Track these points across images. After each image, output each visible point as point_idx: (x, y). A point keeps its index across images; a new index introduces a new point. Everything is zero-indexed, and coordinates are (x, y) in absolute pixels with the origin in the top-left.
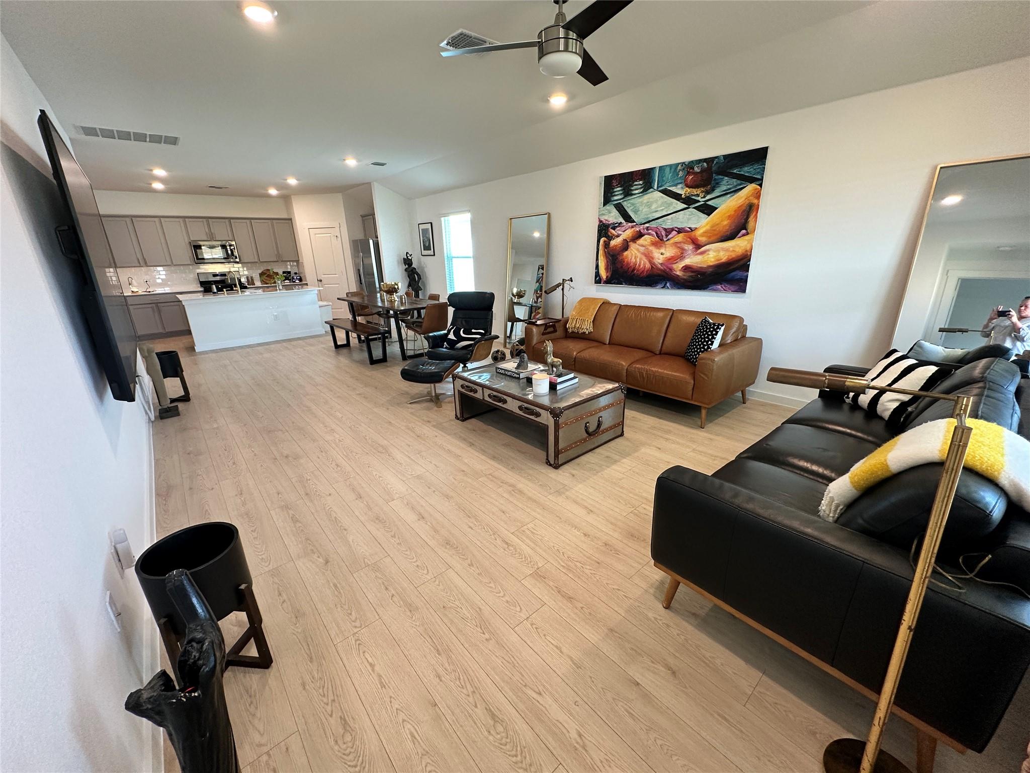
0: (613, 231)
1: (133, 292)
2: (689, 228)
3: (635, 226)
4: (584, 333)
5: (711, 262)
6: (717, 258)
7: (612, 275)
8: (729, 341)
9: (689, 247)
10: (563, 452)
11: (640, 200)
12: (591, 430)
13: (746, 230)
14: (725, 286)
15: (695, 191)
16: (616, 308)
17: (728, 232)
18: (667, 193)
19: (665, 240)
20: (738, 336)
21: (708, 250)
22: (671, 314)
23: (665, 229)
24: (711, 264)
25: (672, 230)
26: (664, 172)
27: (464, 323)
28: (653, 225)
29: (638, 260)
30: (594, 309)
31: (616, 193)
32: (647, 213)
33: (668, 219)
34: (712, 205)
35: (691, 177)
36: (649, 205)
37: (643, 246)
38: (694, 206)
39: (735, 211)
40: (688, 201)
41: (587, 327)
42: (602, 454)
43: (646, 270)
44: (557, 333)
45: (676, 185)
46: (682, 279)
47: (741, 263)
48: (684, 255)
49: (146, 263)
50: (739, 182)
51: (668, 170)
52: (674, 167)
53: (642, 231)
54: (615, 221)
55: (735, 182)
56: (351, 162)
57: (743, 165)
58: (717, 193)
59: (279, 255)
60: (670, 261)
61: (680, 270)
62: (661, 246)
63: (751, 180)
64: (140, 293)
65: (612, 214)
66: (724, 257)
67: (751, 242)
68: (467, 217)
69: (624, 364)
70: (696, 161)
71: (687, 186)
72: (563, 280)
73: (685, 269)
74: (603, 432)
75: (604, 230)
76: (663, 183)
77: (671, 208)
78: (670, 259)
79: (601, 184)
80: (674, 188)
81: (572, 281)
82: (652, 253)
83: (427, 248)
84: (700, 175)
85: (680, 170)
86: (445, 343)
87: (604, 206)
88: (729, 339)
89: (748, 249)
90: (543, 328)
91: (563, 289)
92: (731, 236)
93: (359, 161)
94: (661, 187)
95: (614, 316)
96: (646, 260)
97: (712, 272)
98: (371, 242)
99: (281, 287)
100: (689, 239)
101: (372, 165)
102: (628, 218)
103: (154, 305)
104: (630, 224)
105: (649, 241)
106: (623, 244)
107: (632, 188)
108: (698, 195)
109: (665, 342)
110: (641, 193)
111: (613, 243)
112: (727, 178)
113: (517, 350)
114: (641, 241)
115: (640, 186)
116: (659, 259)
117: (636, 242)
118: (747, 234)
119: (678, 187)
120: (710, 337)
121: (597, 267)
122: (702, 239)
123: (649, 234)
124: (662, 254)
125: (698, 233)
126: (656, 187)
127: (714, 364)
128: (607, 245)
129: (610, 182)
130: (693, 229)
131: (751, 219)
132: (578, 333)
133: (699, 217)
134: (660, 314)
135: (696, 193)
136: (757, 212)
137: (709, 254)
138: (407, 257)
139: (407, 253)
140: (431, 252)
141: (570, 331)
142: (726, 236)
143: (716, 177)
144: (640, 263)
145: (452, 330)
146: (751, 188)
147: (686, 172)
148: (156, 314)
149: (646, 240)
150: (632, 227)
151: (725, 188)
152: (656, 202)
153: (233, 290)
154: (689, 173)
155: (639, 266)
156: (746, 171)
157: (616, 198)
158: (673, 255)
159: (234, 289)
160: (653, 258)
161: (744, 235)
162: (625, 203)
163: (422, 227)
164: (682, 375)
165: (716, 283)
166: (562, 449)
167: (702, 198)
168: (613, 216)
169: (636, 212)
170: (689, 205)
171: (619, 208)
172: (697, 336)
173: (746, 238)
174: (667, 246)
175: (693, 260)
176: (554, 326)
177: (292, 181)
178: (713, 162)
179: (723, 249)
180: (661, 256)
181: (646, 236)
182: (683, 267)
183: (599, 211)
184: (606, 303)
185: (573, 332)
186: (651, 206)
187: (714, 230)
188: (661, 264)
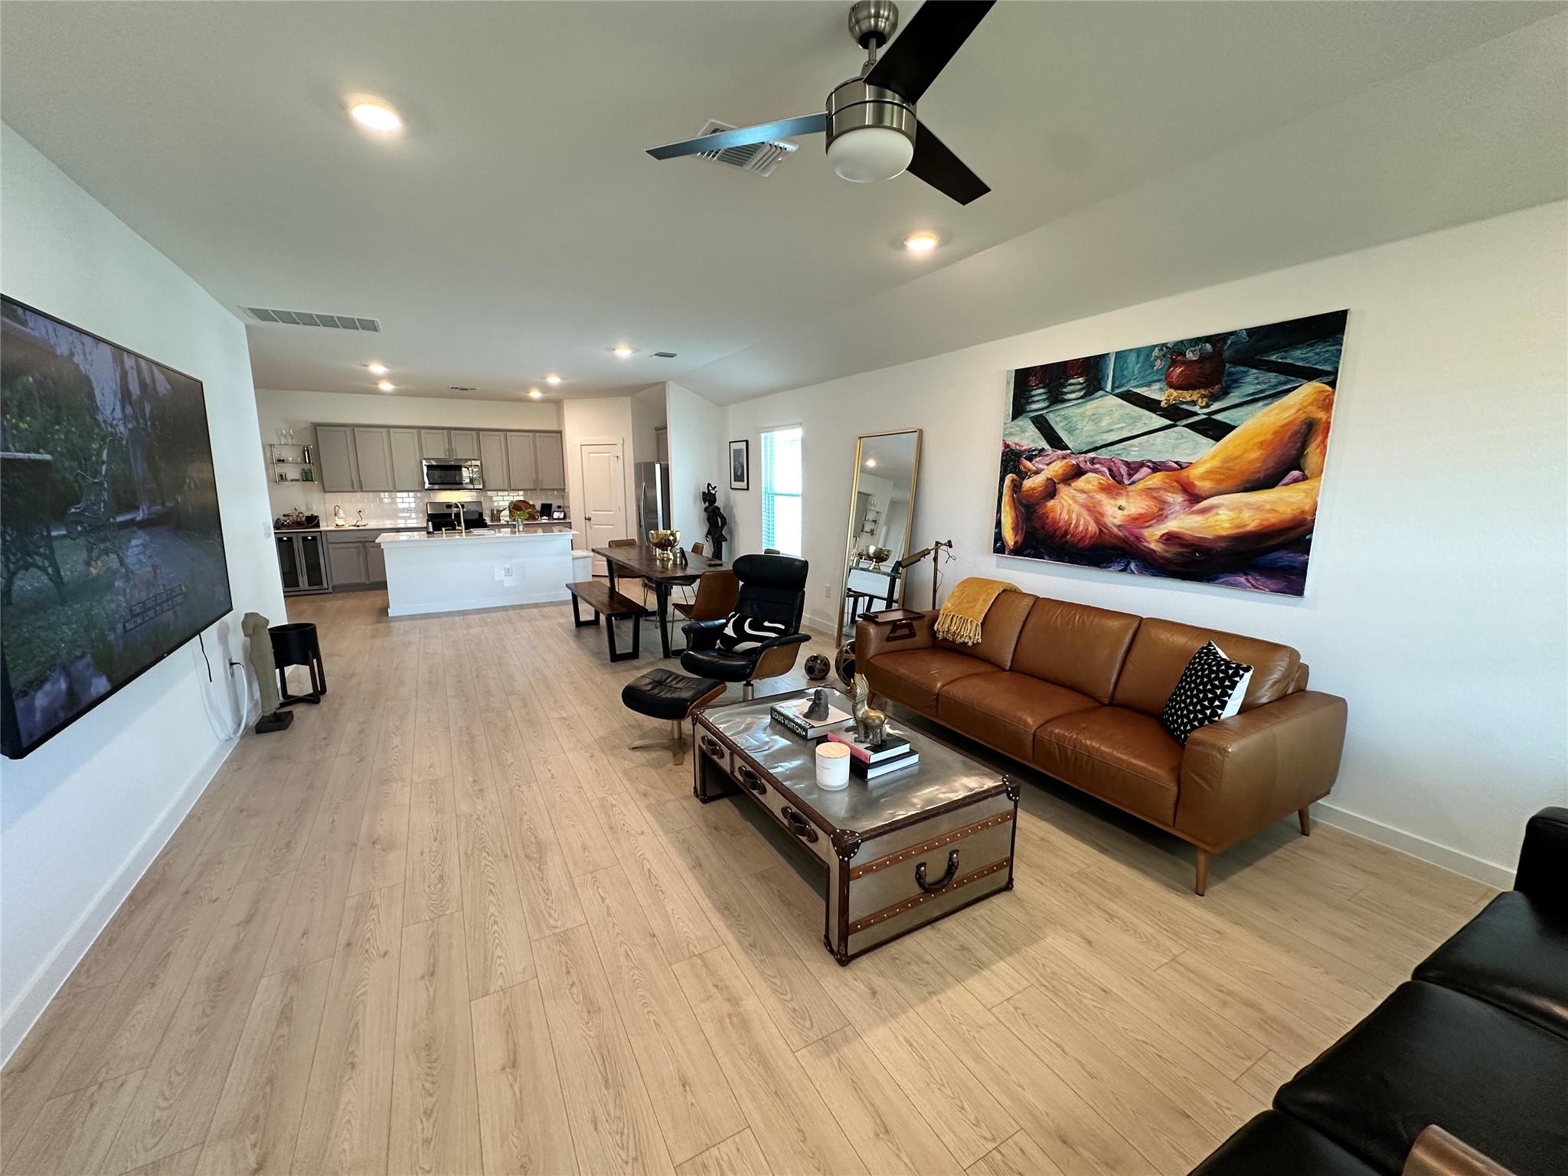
0: (1028, 464)
1: (337, 525)
2: (1176, 463)
3: (1069, 455)
4: (965, 644)
5: (1223, 528)
6: (1236, 522)
7: (1025, 539)
8: (1264, 700)
9: (1177, 499)
10: (859, 930)
11: (1079, 410)
12: (930, 879)
13: (1301, 470)
14: (1255, 579)
15: (1187, 396)
16: (1027, 603)
17: (1257, 472)
18: (1130, 397)
19: (1127, 482)
20: (1287, 686)
21: (1217, 507)
22: (1135, 625)
23: (1127, 464)
24: (1224, 533)
25: (1142, 465)
26: (1125, 361)
27: (755, 607)
28: (1104, 454)
29: (1074, 516)
30: (985, 601)
31: (1036, 399)
32: (1092, 433)
33: (1132, 446)
34: (1224, 420)
35: (1179, 370)
36: (1096, 419)
37: (1082, 491)
38: (1185, 422)
39: (1275, 433)
40: (1174, 414)
41: (970, 634)
42: (953, 937)
43: (1088, 536)
44: (916, 638)
45: (1149, 384)
46: (1162, 558)
47: (1292, 535)
48: (1165, 513)
49: (361, 487)
50: (1282, 378)
51: (1132, 358)
52: (1145, 352)
53: (1082, 465)
54: (1033, 446)
55: (1272, 377)
56: (624, 352)
57: (1292, 345)
58: (1234, 398)
59: (537, 481)
60: (1137, 523)
61: (1157, 541)
62: (1119, 494)
63: (1310, 374)
64: (347, 527)
65: (1027, 435)
66: (1251, 521)
67: (1314, 495)
68: (797, 433)
69: (1030, 720)
70: (1191, 340)
71: (1171, 386)
72: (937, 543)
73: (1167, 540)
74: (961, 884)
75: (1012, 461)
76: (1124, 381)
77: (1139, 425)
78: (1136, 519)
79: (1008, 383)
80: (1145, 389)
81: (950, 546)
82: (1101, 505)
83: (739, 478)
84: (1198, 366)
85: (1157, 358)
86: (718, 642)
87: (1013, 420)
88: (1265, 696)
89: (1307, 508)
90: (888, 629)
91: (935, 559)
92: (1268, 481)
93: (635, 351)
94: (1118, 387)
95: (1023, 619)
96: (1088, 518)
97: (1226, 549)
98: (658, 467)
99: (521, 528)
100: (1175, 484)
101: (656, 357)
102: (1056, 442)
103: (360, 544)
104: (1059, 452)
105: (1096, 483)
106: (1046, 486)
107: (1064, 390)
108: (1194, 403)
109: (1121, 682)
110: (1081, 398)
111: (1028, 483)
112: (1255, 371)
113: (845, 660)
114: (1080, 483)
115: (1079, 387)
116: (1115, 518)
117: (1070, 485)
118: (1305, 478)
119: (1153, 388)
120: (1219, 692)
121: (999, 524)
122: (1204, 485)
123: (1096, 471)
124: (1120, 508)
125: (1194, 474)
126: (1109, 388)
127: (1227, 760)
128: (1016, 487)
129: (1024, 380)
130: (1184, 465)
131: (1312, 450)
132: (954, 641)
133: (1197, 443)
134: (1114, 624)
135: (1189, 399)
136: (1326, 437)
137: (1217, 514)
138: (709, 490)
139: (709, 485)
140: (744, 485)
141: (940, 636)
142: (1255, 481)
143: (1232, 369)
144: (1078, 521)
145: (733, 620)
146: (1308, 390)
147: (1170, 361)
148: (361, 558)
149: (1089, 482)
150: (1064, 458)
151: (1251, 389)
152: (1109, 415)
153: (455, 529)
154: (1174, 363)
155: (1076, 527)
156: (1298, 356)
157: (1034, 406)
158: (1142, 511)
159: (457, 528)
160: (1102, 515)
161: (1296, 481)
162: (1051, 415)
163: (734, 446)
164: (1150, 768)
165: (1235, 571)
166: (856, 924)
167: (1202, 408)
168: (1028, 437)
169: (1071, 431)
170: (1176, 421)
171: (1040, 423)
172: (1189, 683)
173: (1302, 486)
174: (1131, 494)
175: (1183, 522)
176: (909, 626)
177: (554, 380)
178: (1225, 343)
179: (1249, 506)
180: (1118, 511)
181: (1090, 475)
182: (1164, 535)
183: (1005, 429)
184: (1010, 591)
185: (945, 639)
186: (1100, 421)
187: (1229, 469)
188: (1119, 526)
